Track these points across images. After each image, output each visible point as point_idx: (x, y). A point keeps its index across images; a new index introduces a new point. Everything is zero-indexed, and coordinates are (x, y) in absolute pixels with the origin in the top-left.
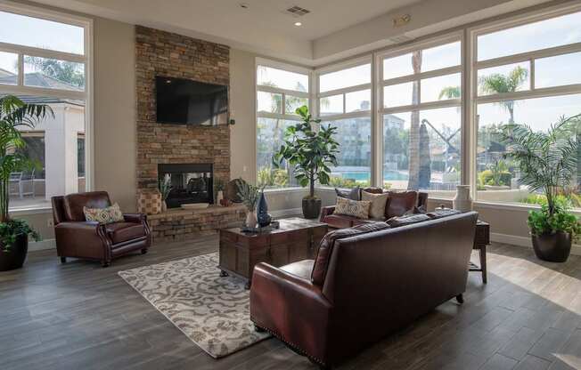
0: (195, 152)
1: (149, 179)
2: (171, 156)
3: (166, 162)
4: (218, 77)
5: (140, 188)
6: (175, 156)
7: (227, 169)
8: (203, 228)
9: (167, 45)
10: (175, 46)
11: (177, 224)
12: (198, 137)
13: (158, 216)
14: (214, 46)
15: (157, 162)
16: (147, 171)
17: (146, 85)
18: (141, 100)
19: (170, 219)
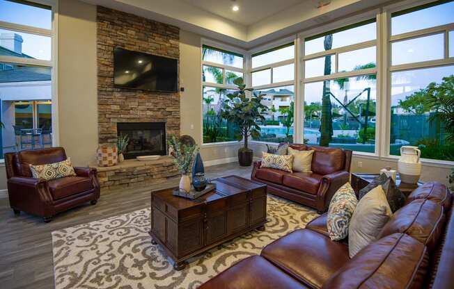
0: (149, 113)
1: (109, 135)
2: (128, 116)
3: (124, 121)
4: (169, 51)
5: (100, 143)
6: (132, 116)
7: (178, 127)
8: (154, 177)
9: (125, 24)
10: (132, 25)
11: (131, 174)
12: (152, 101)
13: (114, 168)
14: (166, 26)
15: (116, 121)
16: (107, 128)
17: (106, 56)
18: (102, 68)
19: (124, 170)
